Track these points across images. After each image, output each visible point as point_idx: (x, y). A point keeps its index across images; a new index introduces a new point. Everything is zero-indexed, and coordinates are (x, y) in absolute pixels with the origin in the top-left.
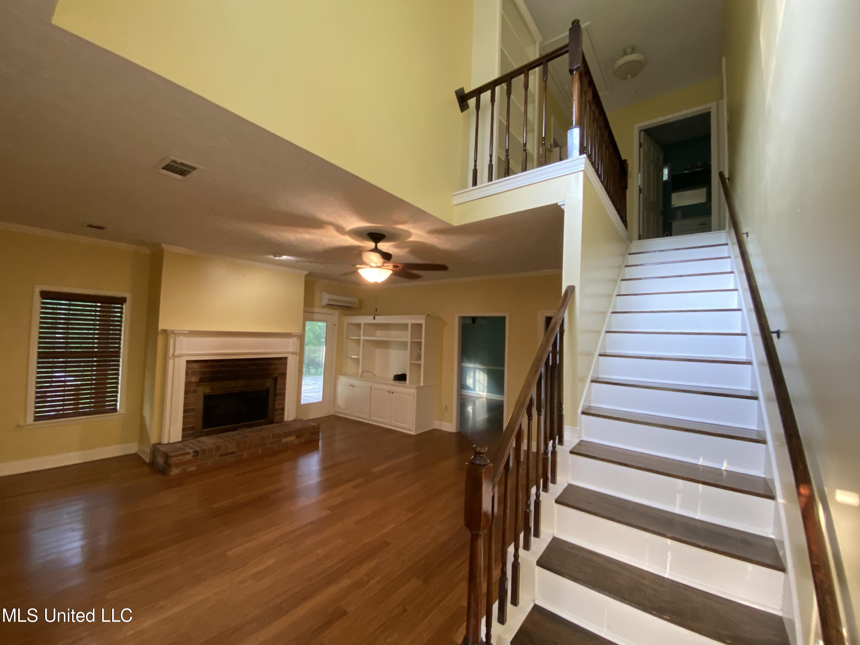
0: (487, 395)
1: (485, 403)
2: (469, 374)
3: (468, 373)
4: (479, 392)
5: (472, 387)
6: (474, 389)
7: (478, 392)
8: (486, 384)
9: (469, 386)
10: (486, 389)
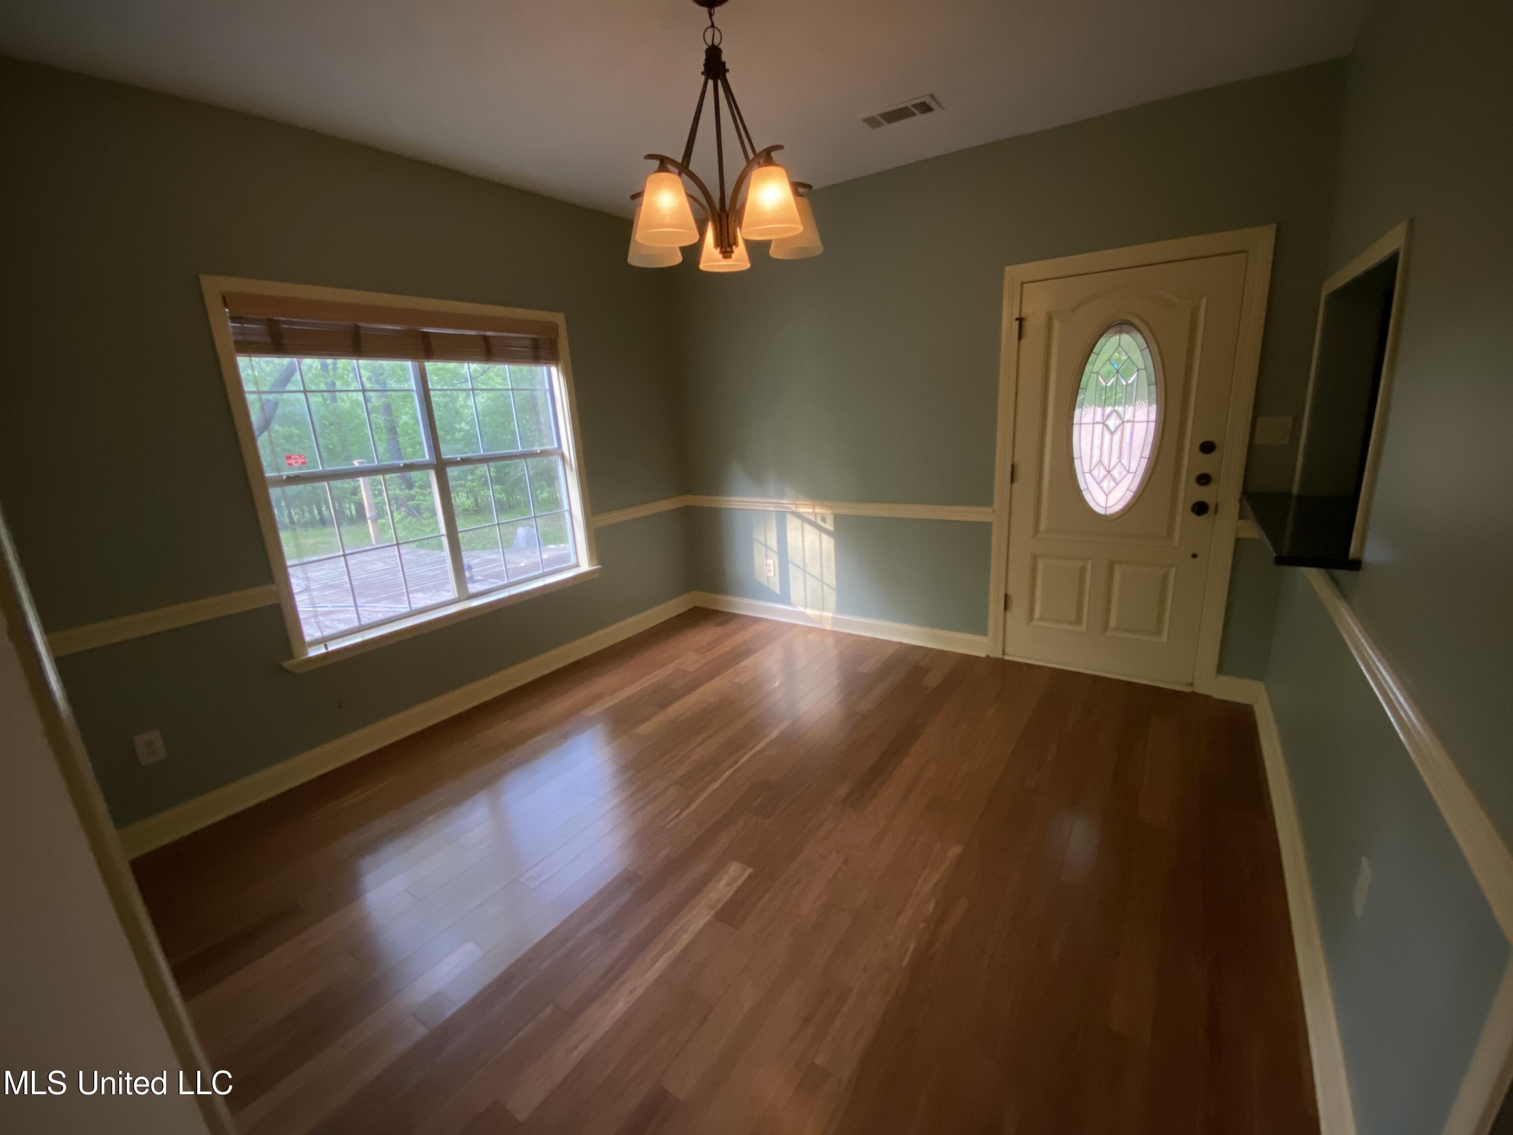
0: (835, 621)
1: (834, 652)
2: (762, 539)
3: (758, 535)
4: (806, 606)
5: (776, 588)
6: (785, 597)
7: (801, 609)
8: (830, 577)
9: (765, 583)
10: (831, 598)
